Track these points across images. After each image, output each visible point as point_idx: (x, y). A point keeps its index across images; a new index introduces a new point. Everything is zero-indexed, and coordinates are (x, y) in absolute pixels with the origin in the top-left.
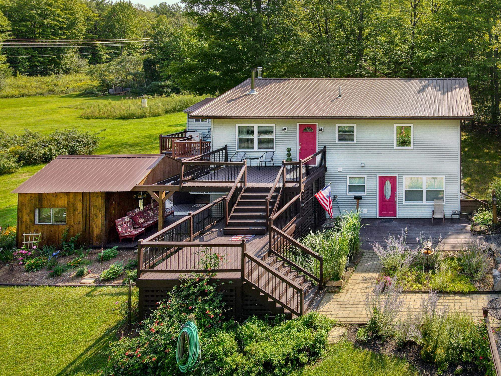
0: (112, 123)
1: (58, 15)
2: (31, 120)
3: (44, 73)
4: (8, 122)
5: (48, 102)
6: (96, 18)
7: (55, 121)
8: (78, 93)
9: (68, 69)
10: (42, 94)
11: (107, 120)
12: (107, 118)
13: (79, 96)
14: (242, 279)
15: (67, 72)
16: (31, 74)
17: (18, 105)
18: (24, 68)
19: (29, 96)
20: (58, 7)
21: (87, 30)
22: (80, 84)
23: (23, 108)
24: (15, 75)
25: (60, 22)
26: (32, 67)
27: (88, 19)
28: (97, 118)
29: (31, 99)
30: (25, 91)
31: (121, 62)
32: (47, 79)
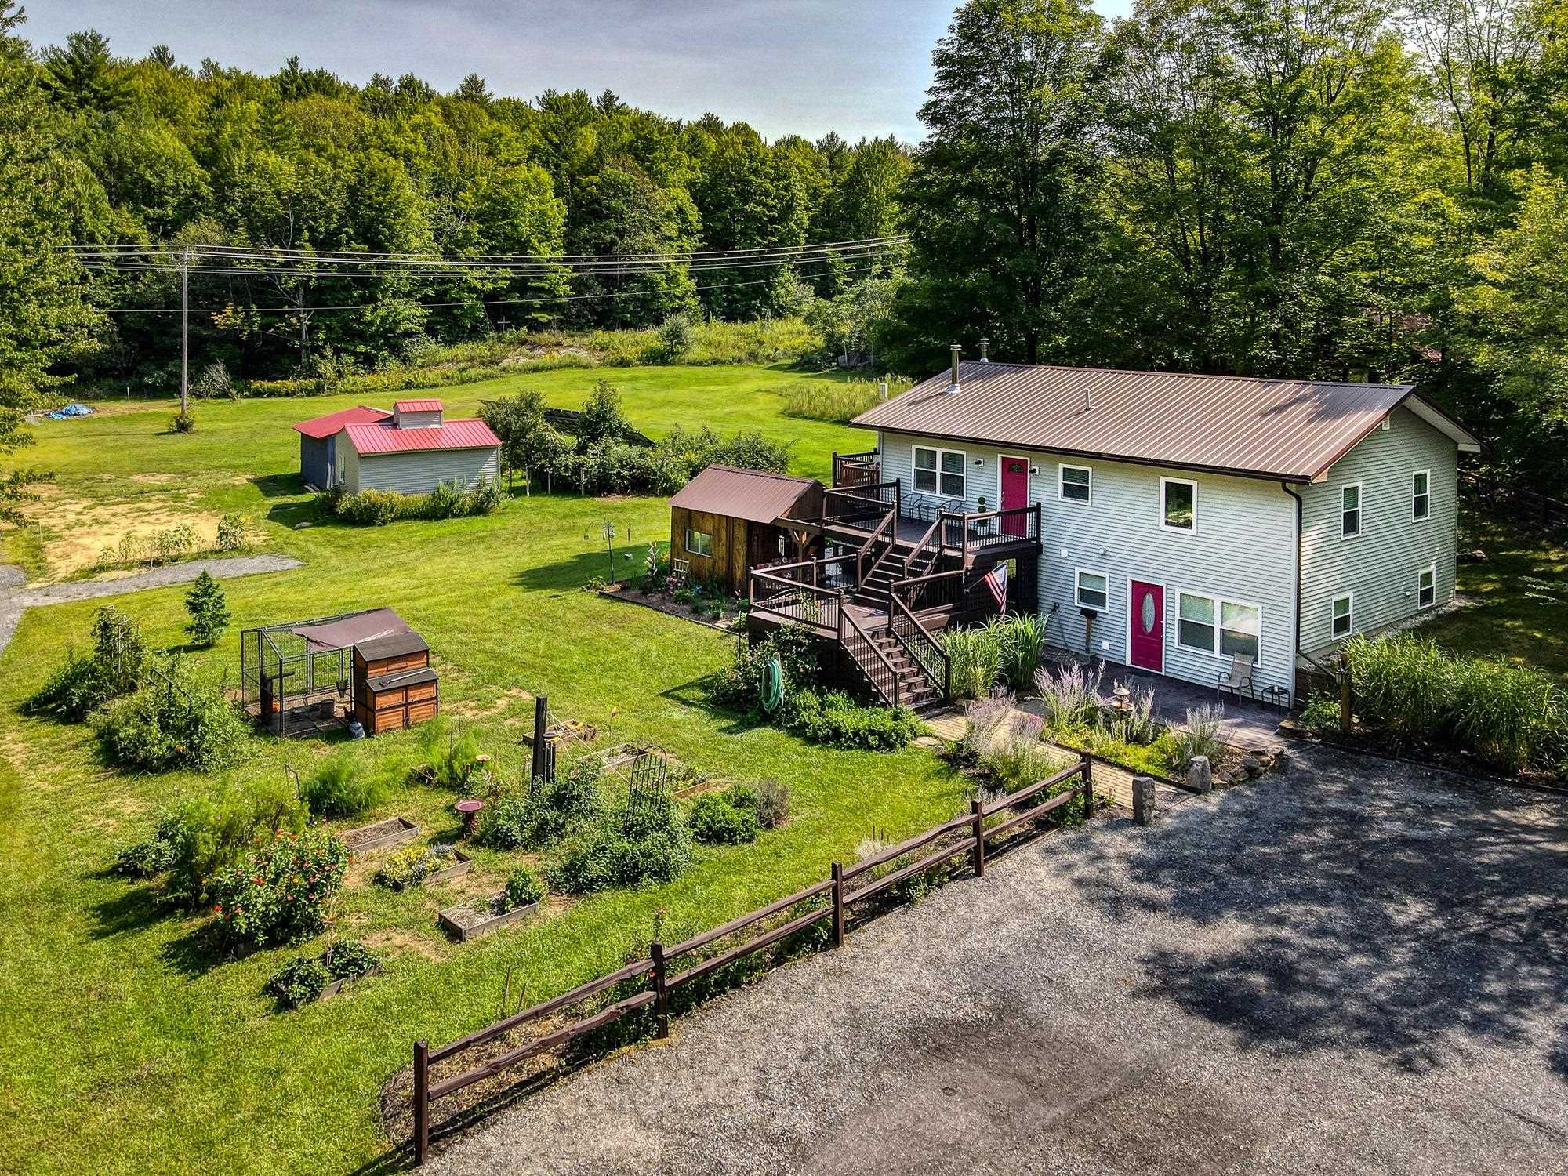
0: (825, 431)
1: (766, 193)
2: (719, 412)
3: (746, 317)
4: (692, 411)
5: (746, 378)
6: (827, 191)
7: (748, 416)
8: (790, 362)
9: (782, 307)
10: (740, 361)
11: (819, 424)
12: (820, 419)
13: (792, 368)
14: (838, 642)
15: (779, 313)
16: (729, 318)
17: (708, 381)
18: (719, 306)
19: (723, 363)
20: (767, 175)
21: (813, 220)
22: (796, 342)
23: (712, 388)
24: (707, 320)
25: (770, 208)
26: (731, 302)
27: (815, 195)
28: (806, 418)
29: (726, 370)
30: (718, 354)
31: (859, 296)
32: (749, 328)
